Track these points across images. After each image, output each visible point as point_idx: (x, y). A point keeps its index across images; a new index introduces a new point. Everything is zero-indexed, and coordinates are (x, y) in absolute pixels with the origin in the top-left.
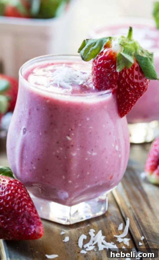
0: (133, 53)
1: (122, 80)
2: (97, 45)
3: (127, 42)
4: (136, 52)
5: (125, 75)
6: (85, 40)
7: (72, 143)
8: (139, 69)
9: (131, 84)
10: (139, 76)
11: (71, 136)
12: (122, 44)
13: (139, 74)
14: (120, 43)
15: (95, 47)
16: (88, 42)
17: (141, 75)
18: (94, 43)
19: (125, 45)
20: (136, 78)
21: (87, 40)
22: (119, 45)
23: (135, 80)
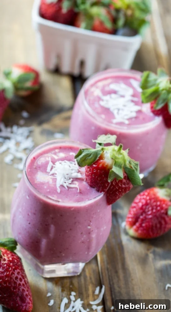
0: (122, 166)
1: (112, 187)
2: (92, 156)
3: (117, 156)
4: (125, 164)
5: (115, 183)
6: (82, 149)
8: (127, 178)
10: (126, 183)
12: (114, 158)
13: (127, 182)
14: (111, 157)
15: (90, 157)
16: (84, 152)
17: (128, 182)
18: (89, 154)
19: (116, 159)
20: (124, 185)
21: (83, 149)
22: (111, 159)
23: (123, 186)
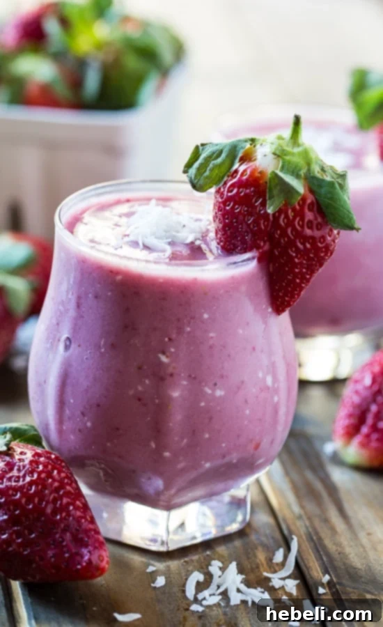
0: (302, 173)
1: (279, 232)
2: (223, 155)
3: (289, 149)
4: (309, 170)
5: (286, 220)
6: (199, 144)
7: (170, 370)
8: (315, 209)
9: (298, 241)
10: (315, 222)
11: (168, 354)
12: (278, 152)
13: (316, 219)
14: (273, 151)
15: (219, 160)
16: (205, 150)
17: (320, 220)
18: (218, 152)
19: (285, 155)
20: (309, 228)
21: (203, 145)
22: (273, 156)
23: (308, 232)
